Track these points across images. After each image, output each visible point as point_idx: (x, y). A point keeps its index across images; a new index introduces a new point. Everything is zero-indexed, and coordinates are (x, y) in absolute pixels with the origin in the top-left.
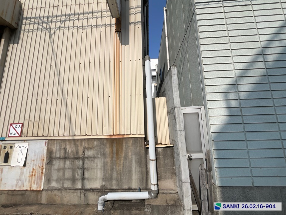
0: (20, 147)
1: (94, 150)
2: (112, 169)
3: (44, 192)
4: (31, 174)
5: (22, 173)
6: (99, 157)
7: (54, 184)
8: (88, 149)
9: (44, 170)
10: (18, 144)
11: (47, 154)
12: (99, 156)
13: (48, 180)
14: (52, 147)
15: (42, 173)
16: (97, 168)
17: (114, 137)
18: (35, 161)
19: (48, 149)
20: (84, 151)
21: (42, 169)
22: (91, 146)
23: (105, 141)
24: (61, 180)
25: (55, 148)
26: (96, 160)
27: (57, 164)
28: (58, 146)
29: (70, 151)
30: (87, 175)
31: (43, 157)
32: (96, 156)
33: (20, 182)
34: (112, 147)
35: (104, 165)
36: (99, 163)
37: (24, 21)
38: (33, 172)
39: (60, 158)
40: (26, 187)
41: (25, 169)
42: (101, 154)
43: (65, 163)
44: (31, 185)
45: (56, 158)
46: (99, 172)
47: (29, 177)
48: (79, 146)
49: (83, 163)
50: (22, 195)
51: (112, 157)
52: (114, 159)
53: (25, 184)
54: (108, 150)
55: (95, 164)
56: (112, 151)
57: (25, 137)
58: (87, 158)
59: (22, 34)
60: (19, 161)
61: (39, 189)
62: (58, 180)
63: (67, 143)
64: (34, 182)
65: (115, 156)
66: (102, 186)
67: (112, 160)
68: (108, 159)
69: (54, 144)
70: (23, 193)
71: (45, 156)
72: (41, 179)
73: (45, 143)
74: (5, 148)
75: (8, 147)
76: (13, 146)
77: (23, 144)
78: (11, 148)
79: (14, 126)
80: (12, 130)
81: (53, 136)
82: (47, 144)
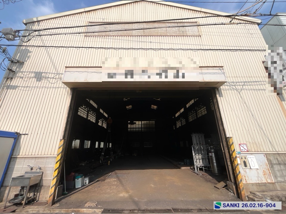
0: (250, 158)
3: (276, 183)
4: (263, 173)
5: (258, 173)
7: (279, 179)
9: (270, 171)
10: (248, 156)
13: (276, 177)
14: (269, 158)
15: (270, 173)
18: (263, 166)
24: (282, 177)
25: (271, 158)
28: (273, 157)
29: (280, 160)
31: (266, 164)
33: (259, 178)
38: (264, 172)
39: (276, 164)
40: (264, 181)
43: (280, 167)
44: (266, 180)
45: (274, 164)
47: (263, 175)
48: (285, 157)
53: (263, 180)
57: (250, 152)
60: (254, 166)
61: (272, 182)
62: (280, 176)
63: (277, 155)
64: (268, 178)
69: (270, 156)
70: (265, 184)
72: (271, 176)
73: (264, 156)
74: (242, 158)
75: (243, 158)
76: (246, 157)
77: (251, 156)
78: (245, 158)
79: (242, 145)
80: (242, 148)
81: (267, 151)
82: (265, 156)
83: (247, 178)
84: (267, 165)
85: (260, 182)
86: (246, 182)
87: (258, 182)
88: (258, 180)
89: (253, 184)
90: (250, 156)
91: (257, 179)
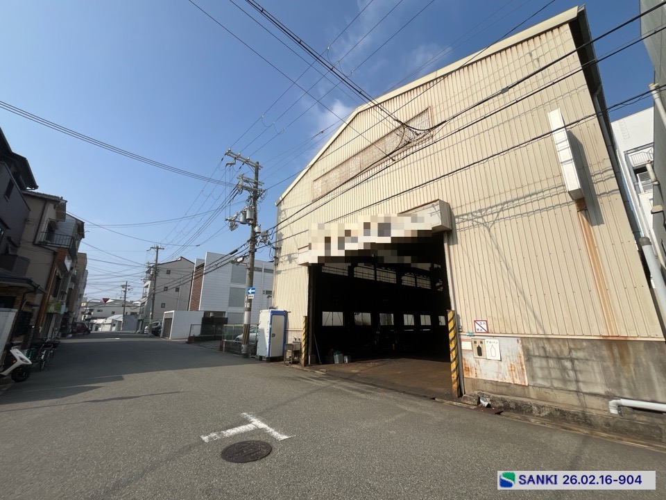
1: (584, 352)
2: (618, 375)
3: (531, 388)
4: (510, 369)
5: (500, 367)
6: (593, 360)
7: (540, 382)
8: (576, 350)
9: (524, 367)
10: (487, 340)
11: (524, 352)
12: (594, 358)
13: (533, 377)
14: (528, 345)
15: (523, 369)
16: (594, 373)
17: (611, 338)
18: (511, 357)
19: (523, 347)
20: (570, 352)
21: (522, 366)
22: (579, 347)
23: (598, 343)
24: (547, 379)
25: (531, 346)
26: (590, 363)
27: (537, 363)
28: (535, 344)
29: (551, 350)
30: (581, 377)
31: (520, 354)
32: (588, 358)
33: (500, 375)
34: (611, 350)
35: (605, 370)
36: (596, 367)
37: (457, 220)
38: (511, 367)
39: (539, 356)
40: (508, 380)
41: (502, 364)
42: (596, 356)
43: (548, 362)
44: (513, 379)
45: (535, 356)
46: (598, 376)
47: (509, 371)
48: (562, 346)
49: (573, 364)
50: (507, 386)
51: (615, 362)
52: (618, 364)
53: (506, 377)
54: (605, 352)
55: (590, 368)
56: (613, 355)
57: (492, 333)
58: (577, 359)
59: (458, 233)
60: (494, 355)
61: (523, 384)
62: (544, 378)
63: (545, 341)
64: (516, 377)
65: (618, 360)
66: (606, 392)
67: (615, 365)
68: (609, 363)
69: (529, 343)
70: (508, 385)
71: (522, 353)
72: (523, 375)
73: (518, 341)
74: (475, 342)
75: (478, 342)
76: (483, 341)
77: (492, 340)
78: (481, 342)
79: (478, 322)
80: (477, 327)
81: (525, 334)
82: (520, 341)
83: (478, 372)
84: (520, 357)
85: (500, 381)
86: (476, 376)
87: (496, 380)
88: (498, 377)
89: (485, 382)
90: (490, 340)
91: (495, 375)
